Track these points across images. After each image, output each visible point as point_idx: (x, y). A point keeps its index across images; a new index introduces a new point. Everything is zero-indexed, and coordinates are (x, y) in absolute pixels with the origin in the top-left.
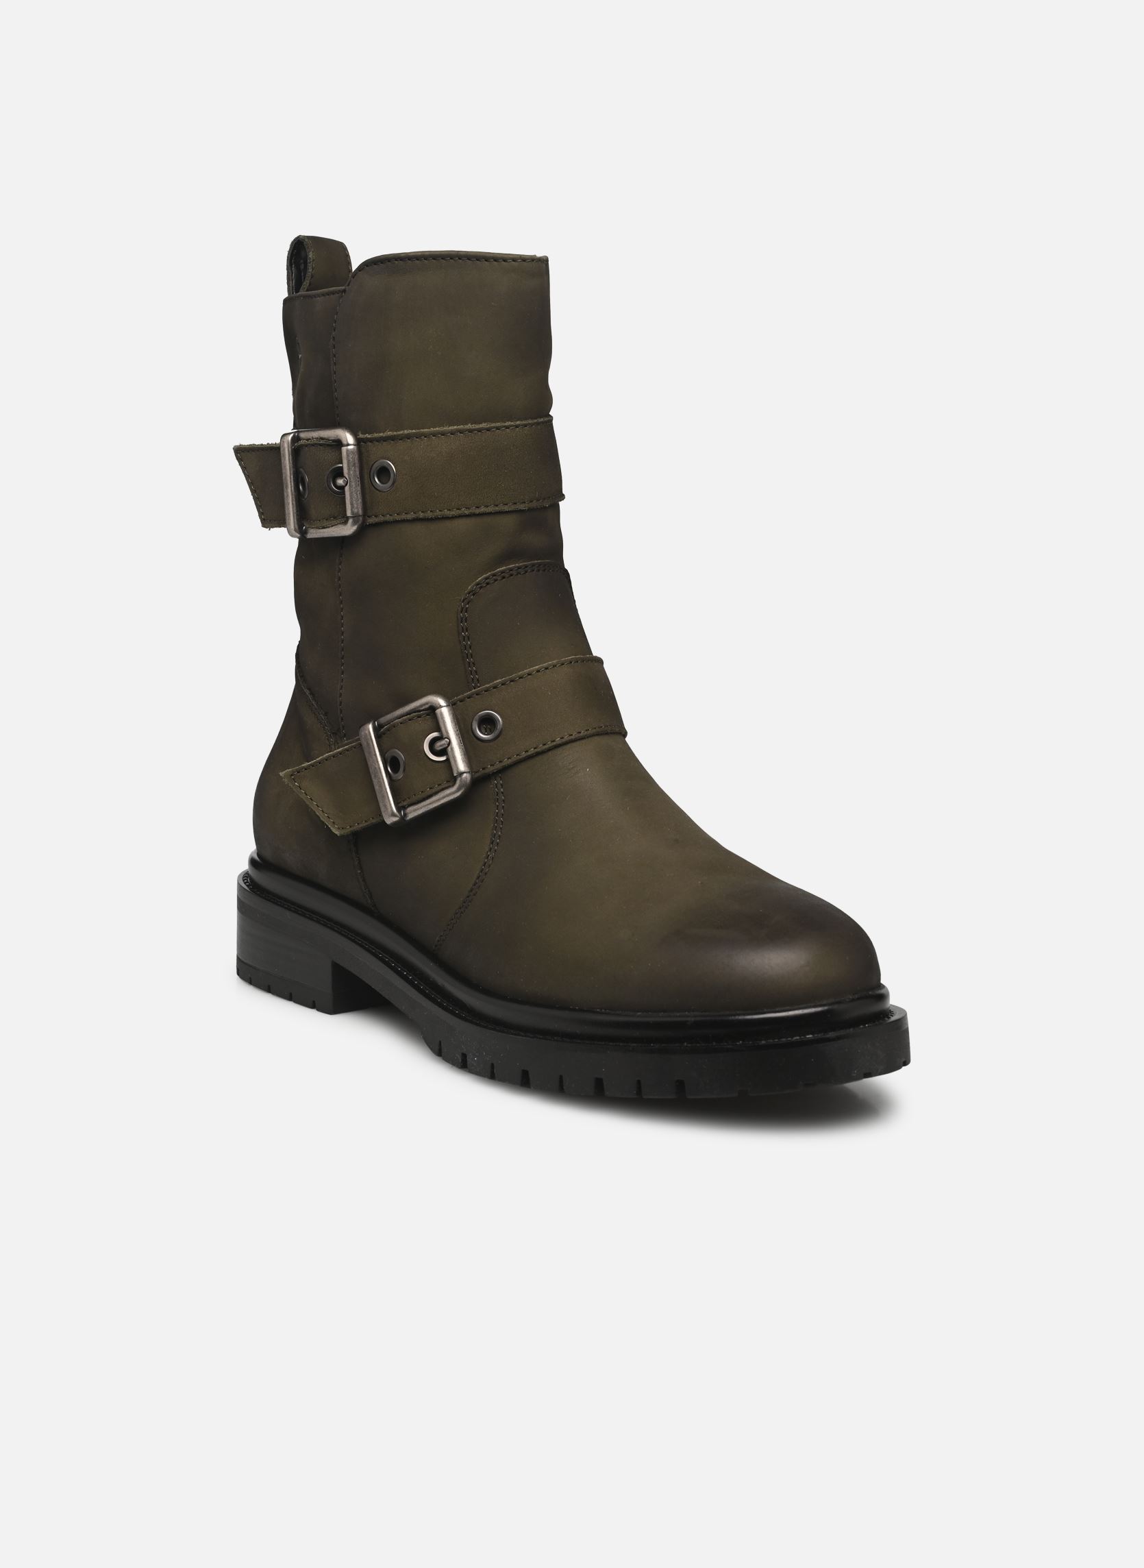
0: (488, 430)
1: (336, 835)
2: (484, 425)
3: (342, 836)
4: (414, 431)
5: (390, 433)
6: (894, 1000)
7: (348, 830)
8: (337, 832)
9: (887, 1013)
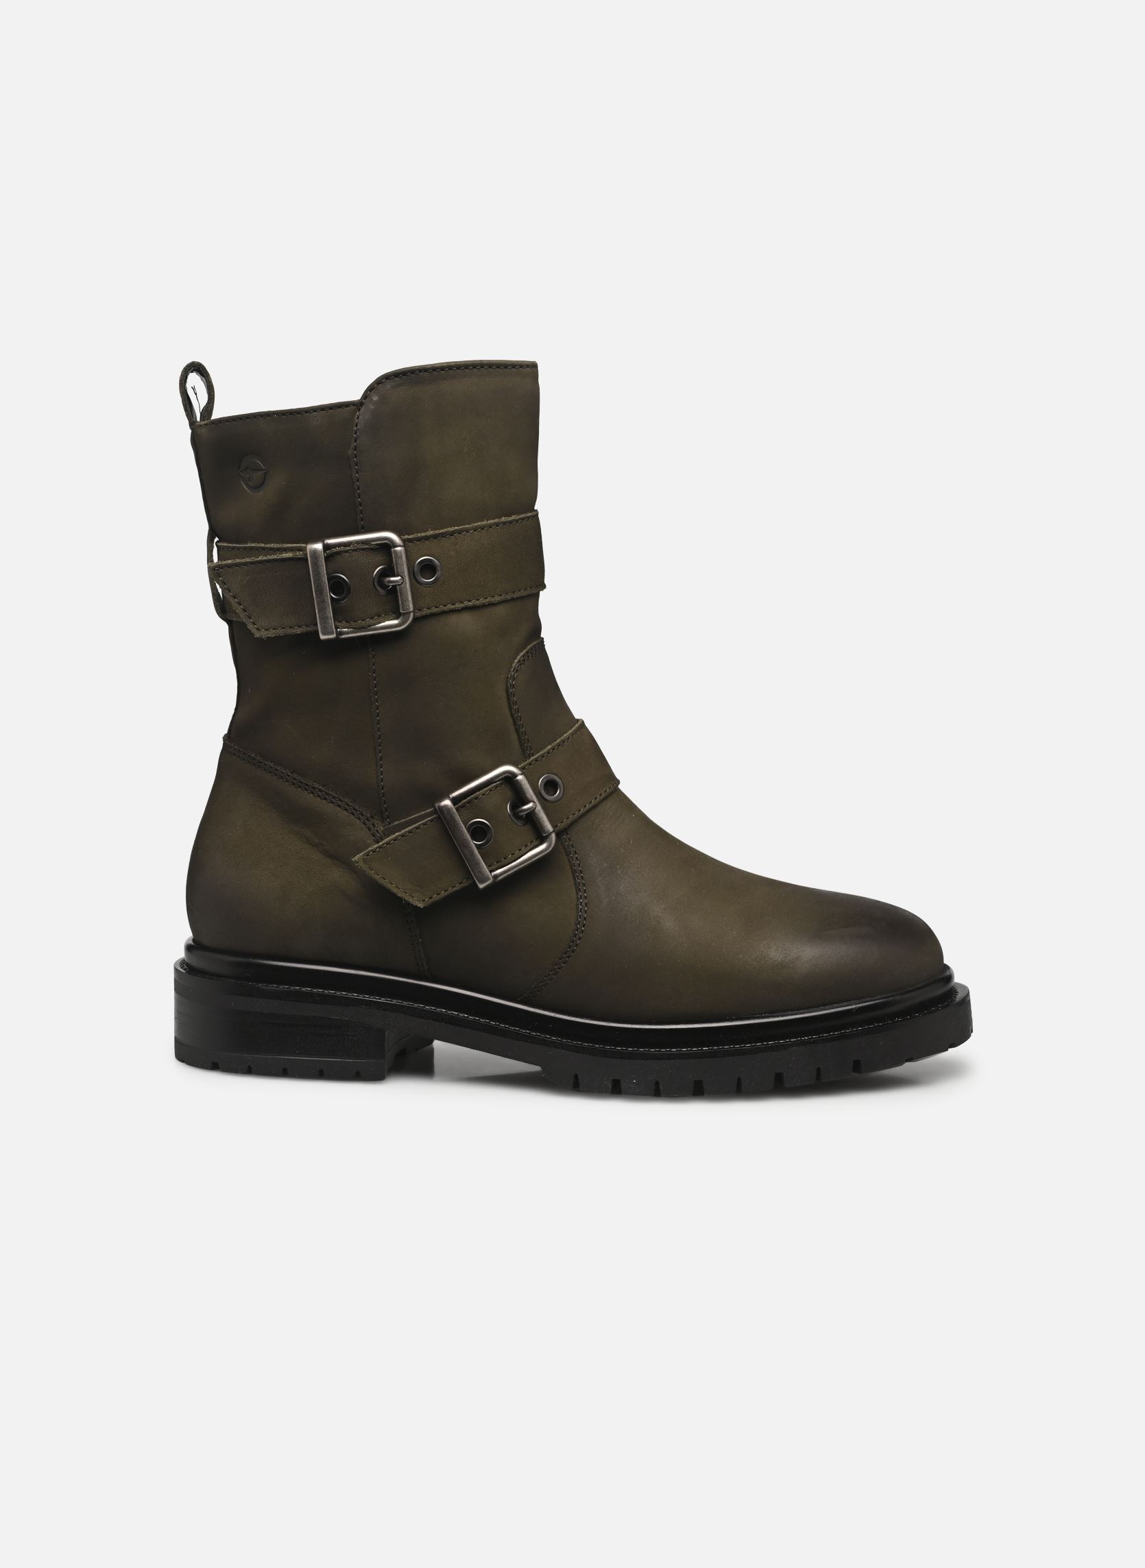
0: (517, 521)
1: (419, 908)
2: (514, 517)
3: (425, 908)
4: (456, 528)
5: (431, 533)
6: (958, 979)
7: (428, 902)
8: (421, 905)
9: (953, 992)
